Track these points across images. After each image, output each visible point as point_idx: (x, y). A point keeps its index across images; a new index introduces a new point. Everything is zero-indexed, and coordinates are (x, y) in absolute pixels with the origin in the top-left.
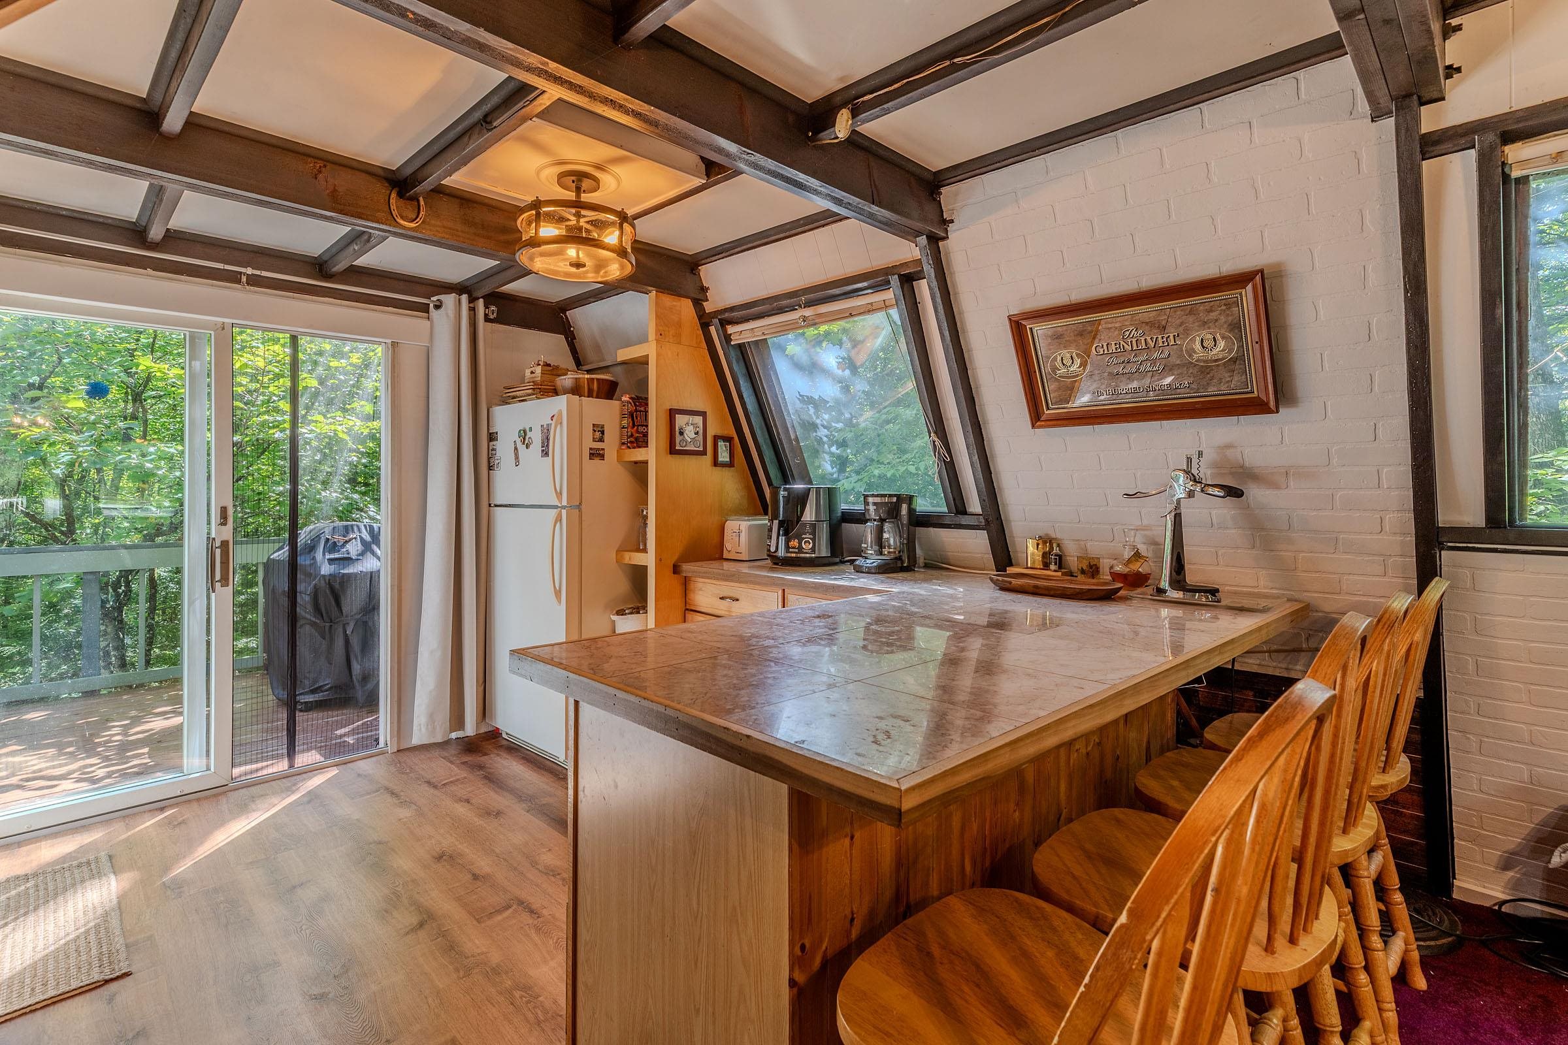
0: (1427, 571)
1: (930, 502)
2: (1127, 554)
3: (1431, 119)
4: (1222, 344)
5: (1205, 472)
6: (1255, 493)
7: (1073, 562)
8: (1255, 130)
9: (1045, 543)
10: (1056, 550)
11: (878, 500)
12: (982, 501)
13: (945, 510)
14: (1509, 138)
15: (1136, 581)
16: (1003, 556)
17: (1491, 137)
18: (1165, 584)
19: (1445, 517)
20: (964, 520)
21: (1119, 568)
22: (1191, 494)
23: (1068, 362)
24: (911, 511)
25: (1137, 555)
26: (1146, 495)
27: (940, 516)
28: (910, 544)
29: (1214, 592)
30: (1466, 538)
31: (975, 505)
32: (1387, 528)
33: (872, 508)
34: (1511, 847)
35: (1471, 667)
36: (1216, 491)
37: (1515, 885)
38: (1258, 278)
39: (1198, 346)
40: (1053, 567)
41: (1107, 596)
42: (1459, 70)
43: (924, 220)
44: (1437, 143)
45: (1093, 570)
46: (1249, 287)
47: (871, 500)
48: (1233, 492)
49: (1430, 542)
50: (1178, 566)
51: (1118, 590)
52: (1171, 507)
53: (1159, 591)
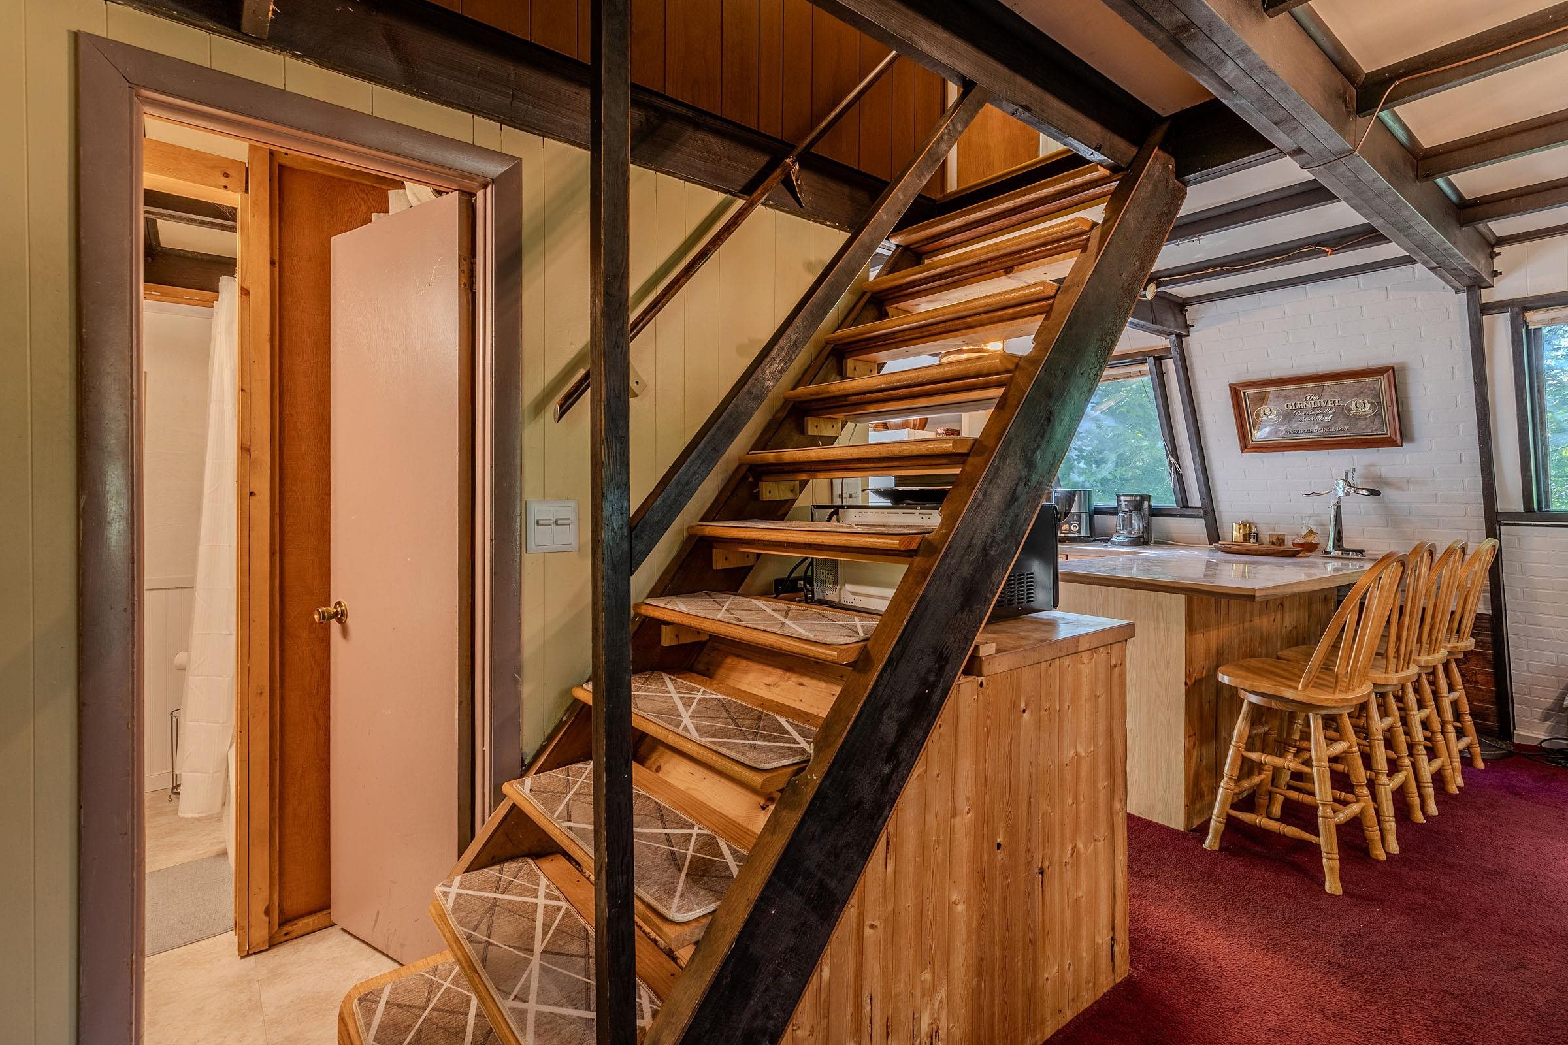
0: (1491, 533)
1: (1164, 497)
2: (1304, 531)
3: (1486, 296)
4: (1368, 406)
5: (1357, 482)
6: (1387, 493)
7: (1265, 538)
8: (1390, 291)
9: (1245, 526)
10: (1254, 530)
11: (1128, 498)
12: (1202, 499)
13: (1175, 505)
14: (1526, 309)
15: (1311, 548)
16: (1214, 535)
17: (1517, 309)
18: (1330, 548)
19: (1501, 507)
20: (1187, 511)
21: (1299, 540)
22: (1347, 494)
23: (1268, 413)
24: (1150, 506)
25: (1311, 532)
26: (1318, 494)
27: (1170, 509)
28: (1147, 529)
29: (1361, 552)
30: (1513, 518)
31: (1195, 500)
32: (1469, 513)
33: (1123, 504)
34: (1548, 705)
35: (1520, 595)
36: (1364, 492)
37: (1552, 730)
38: (1391, 371)
39: (1353, 407)
40: (1252, 541)
41: (1292, 554)
42: (1501, 273)
43: (1177, 327)
44: (1490, 309)
45: (1281, 541)
46: (1386, 375)
47: (1122, 498)
48: (1374, 493)
49: (1494, 521)
50: (1339, 537)
51: (1299, 552)
52: (1334, 502)
53: (1326, 552)
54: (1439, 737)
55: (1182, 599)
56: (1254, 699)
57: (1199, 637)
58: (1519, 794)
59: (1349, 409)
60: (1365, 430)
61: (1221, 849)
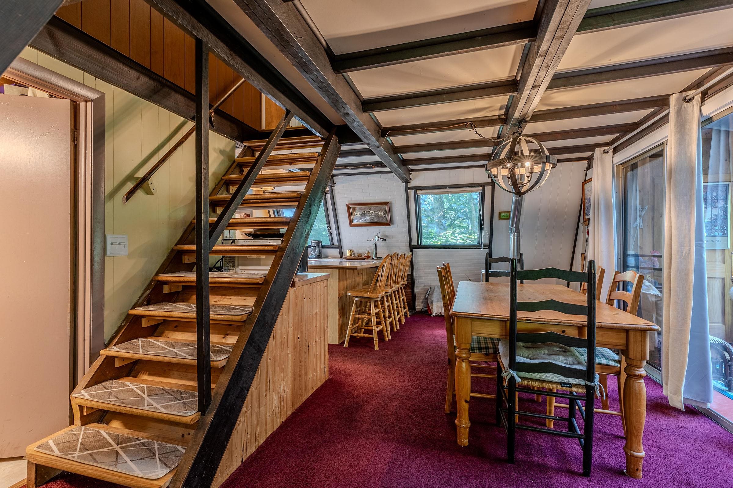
0: (411, 251)
1: (326, 242)
2: (367, 252)
3: (410, 185)
4: (383, 213)
5: (380, 236)
6: (387, 240)
7: (356, 255)
9: (350, 251)
10: (353, 252)
11: (315, 242)
12: (338, 242)
13: (330, 244)
14: (417, 190)
15: (369, 257)
16: (341, 255)
17: (415, 189)
18: (374, 257)
19: (412, 244)
20: (333, 246)
21: (366, 255)
22: (378, 240)
23: (357, 214)
24: (321, 245)
25: (369, 252)
26: (371, 240)
27: (329, 246)
28: (321, 253)
29: (382, 257)
30: (415, 246)
31: (336, 243)
32: (406, 245)
33: (313, 244)
34: (423, 299)
36: (382, 239)
37: (424, 306)
38: (388, 204)
39: (379, 214)
40: (353, 256)
41: (364, 259)
42: (412, 179)
43: (331, 183)
44: (410, 189)
45: (361, 255)
47: (313, 242)
48: (385, 240)
49: (411, 247)
50: (376, 254)
51: (366, 258)
52: (374, 243)
53: (373, 258)
54: (400, 308)
55: (337, 271)
56: (357, 299)
57: (341, 283)
58: (417, 322)
59: (378, 214)
60: (381, 221)
61: (348, 346)
